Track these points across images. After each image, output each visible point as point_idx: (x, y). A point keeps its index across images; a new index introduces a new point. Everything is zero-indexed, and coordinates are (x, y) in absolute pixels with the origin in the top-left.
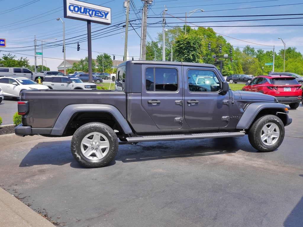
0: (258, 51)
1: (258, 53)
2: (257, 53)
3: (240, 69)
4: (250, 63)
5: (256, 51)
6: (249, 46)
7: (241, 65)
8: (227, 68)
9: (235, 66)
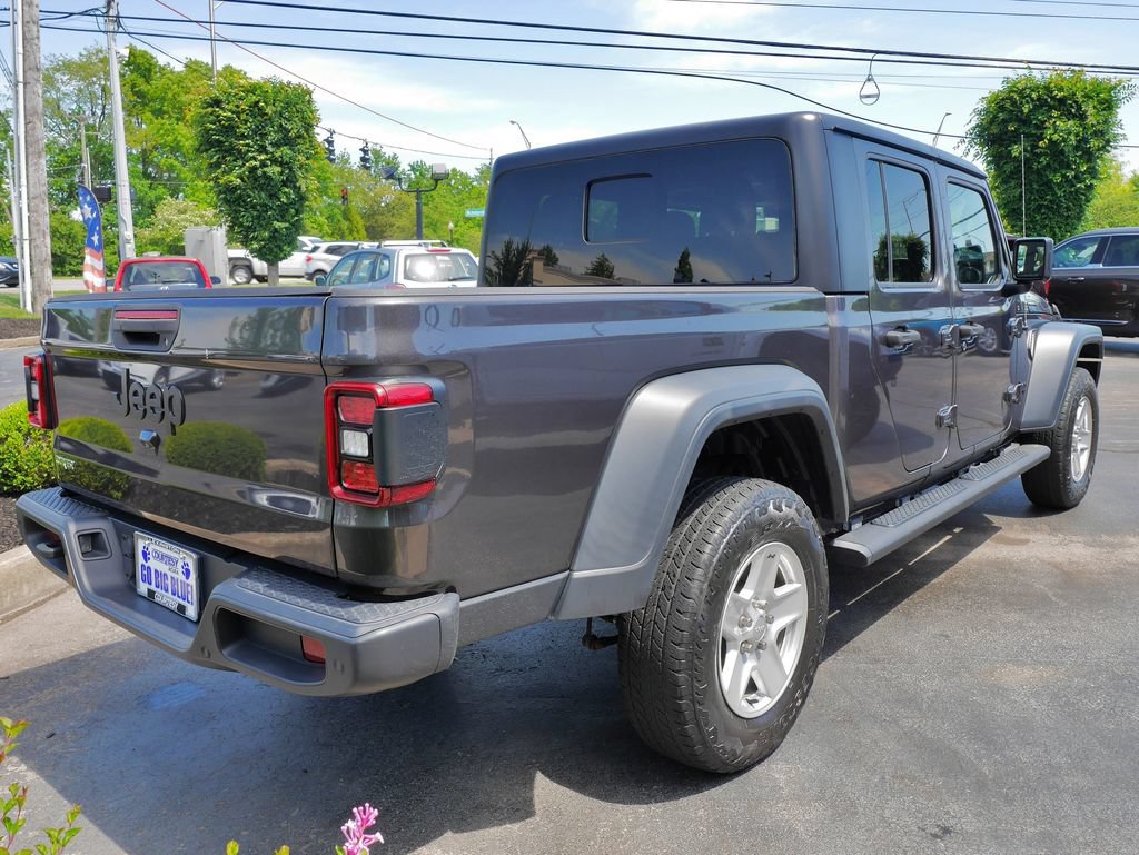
0: (413, 169)
1: (413, 176)
2: (409, 175)
3: (358, 232)
4: (390, 208)
5: (404, 166)
6: (378, 148)
7: (359, 218)
8: (315, 226)
9: (339, 221)
